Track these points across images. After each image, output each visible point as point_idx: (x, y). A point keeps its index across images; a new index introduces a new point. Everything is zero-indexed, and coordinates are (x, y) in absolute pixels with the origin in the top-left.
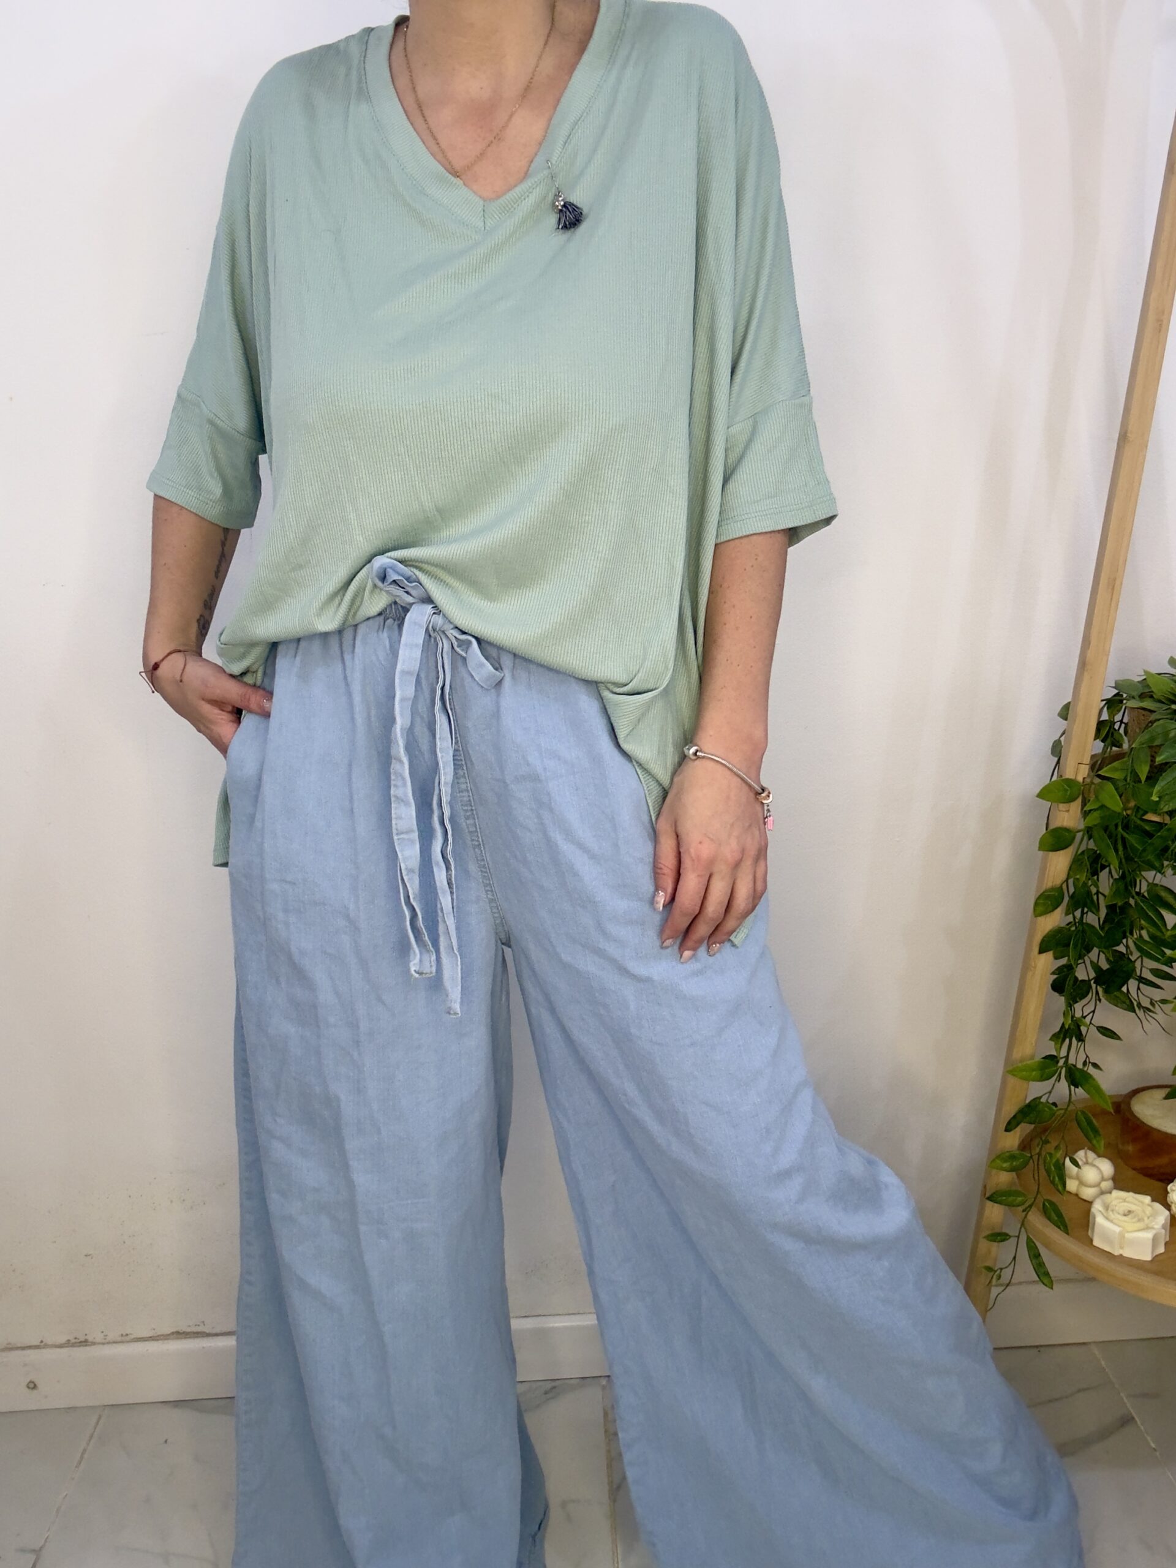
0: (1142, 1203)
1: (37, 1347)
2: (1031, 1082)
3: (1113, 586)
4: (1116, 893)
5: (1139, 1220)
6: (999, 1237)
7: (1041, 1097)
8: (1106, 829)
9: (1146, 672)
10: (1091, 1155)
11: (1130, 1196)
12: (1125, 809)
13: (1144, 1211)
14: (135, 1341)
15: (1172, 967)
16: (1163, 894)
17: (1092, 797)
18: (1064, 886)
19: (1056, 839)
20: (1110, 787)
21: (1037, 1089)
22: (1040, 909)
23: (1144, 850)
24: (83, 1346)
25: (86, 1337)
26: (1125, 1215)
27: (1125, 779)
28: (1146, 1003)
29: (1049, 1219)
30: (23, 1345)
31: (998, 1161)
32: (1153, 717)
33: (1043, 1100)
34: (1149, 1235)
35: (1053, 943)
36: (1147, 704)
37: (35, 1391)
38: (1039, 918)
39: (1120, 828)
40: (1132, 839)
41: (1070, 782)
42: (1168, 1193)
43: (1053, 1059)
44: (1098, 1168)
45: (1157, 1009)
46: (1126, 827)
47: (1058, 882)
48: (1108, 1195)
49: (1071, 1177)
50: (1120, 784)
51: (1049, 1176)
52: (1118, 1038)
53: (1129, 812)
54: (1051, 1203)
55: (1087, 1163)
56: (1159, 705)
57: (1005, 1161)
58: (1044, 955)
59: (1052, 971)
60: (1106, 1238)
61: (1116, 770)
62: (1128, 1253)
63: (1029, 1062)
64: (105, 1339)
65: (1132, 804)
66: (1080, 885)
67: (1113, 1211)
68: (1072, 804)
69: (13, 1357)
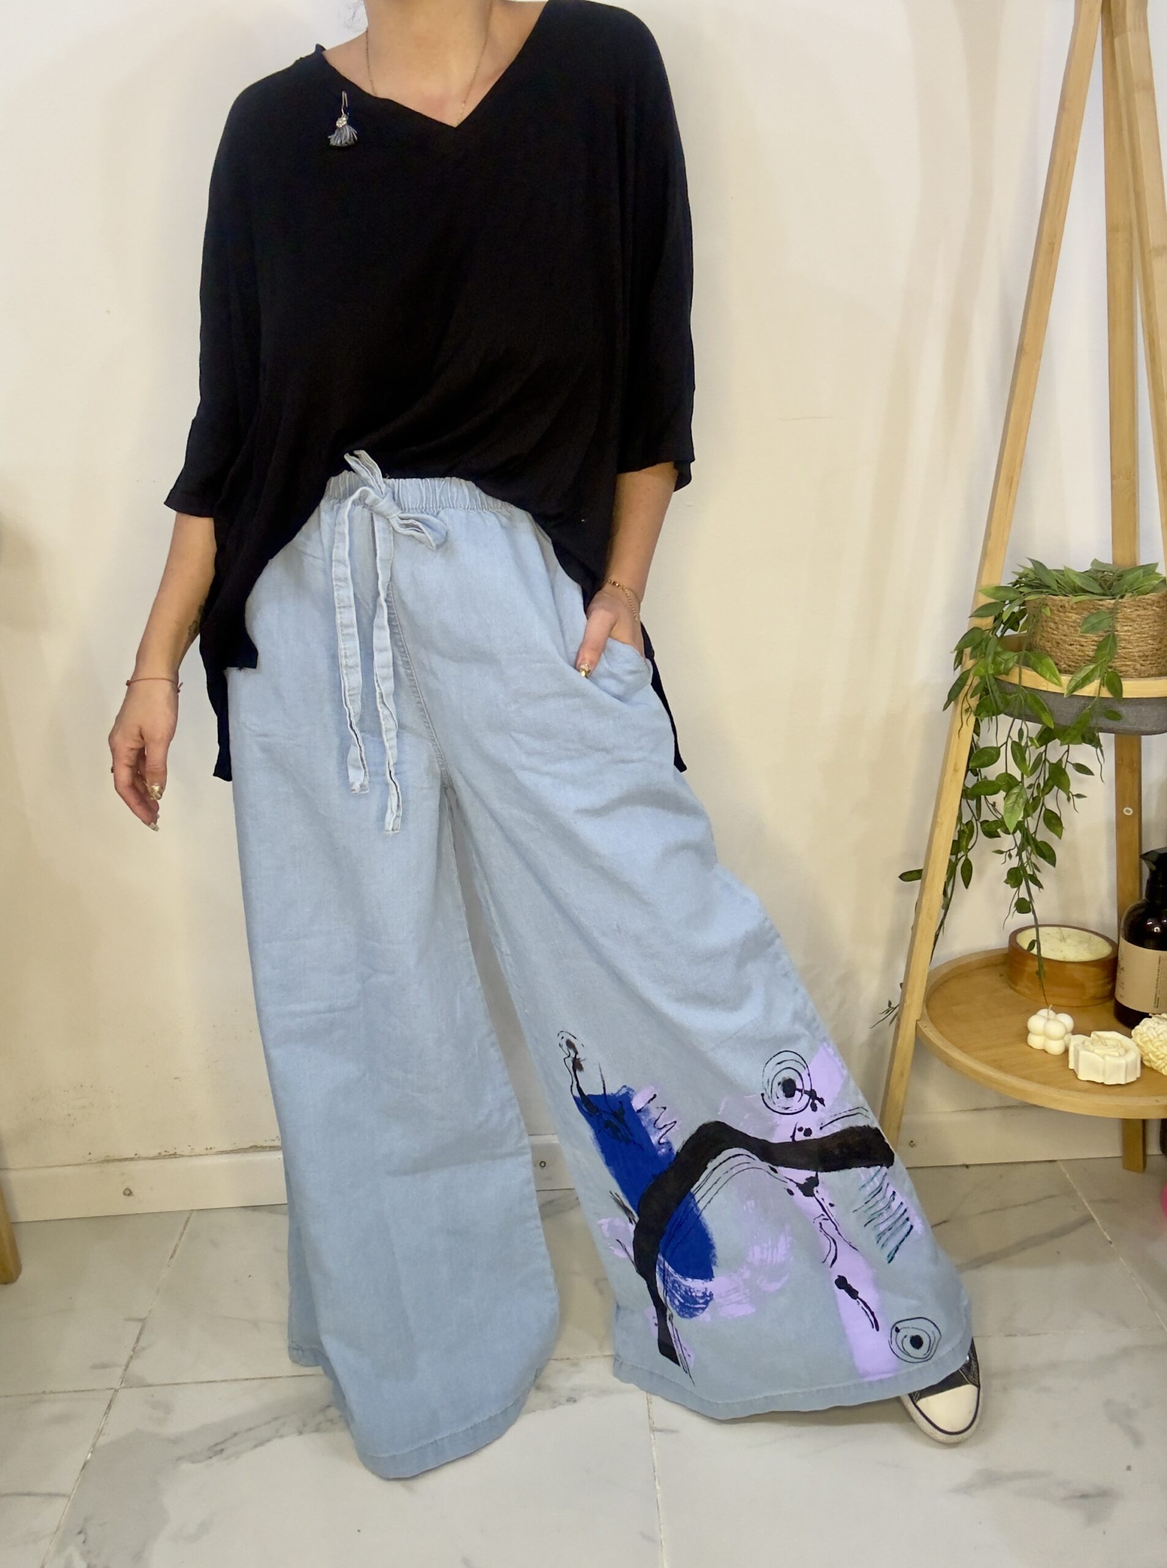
1: (132, 1159)
14: (218, 1154)
24: (173, 1158)
25: (176, 1151)
30: (120, 1158)
37: (130, 1198)
64: (192, 1152)
69: (111, 1168)
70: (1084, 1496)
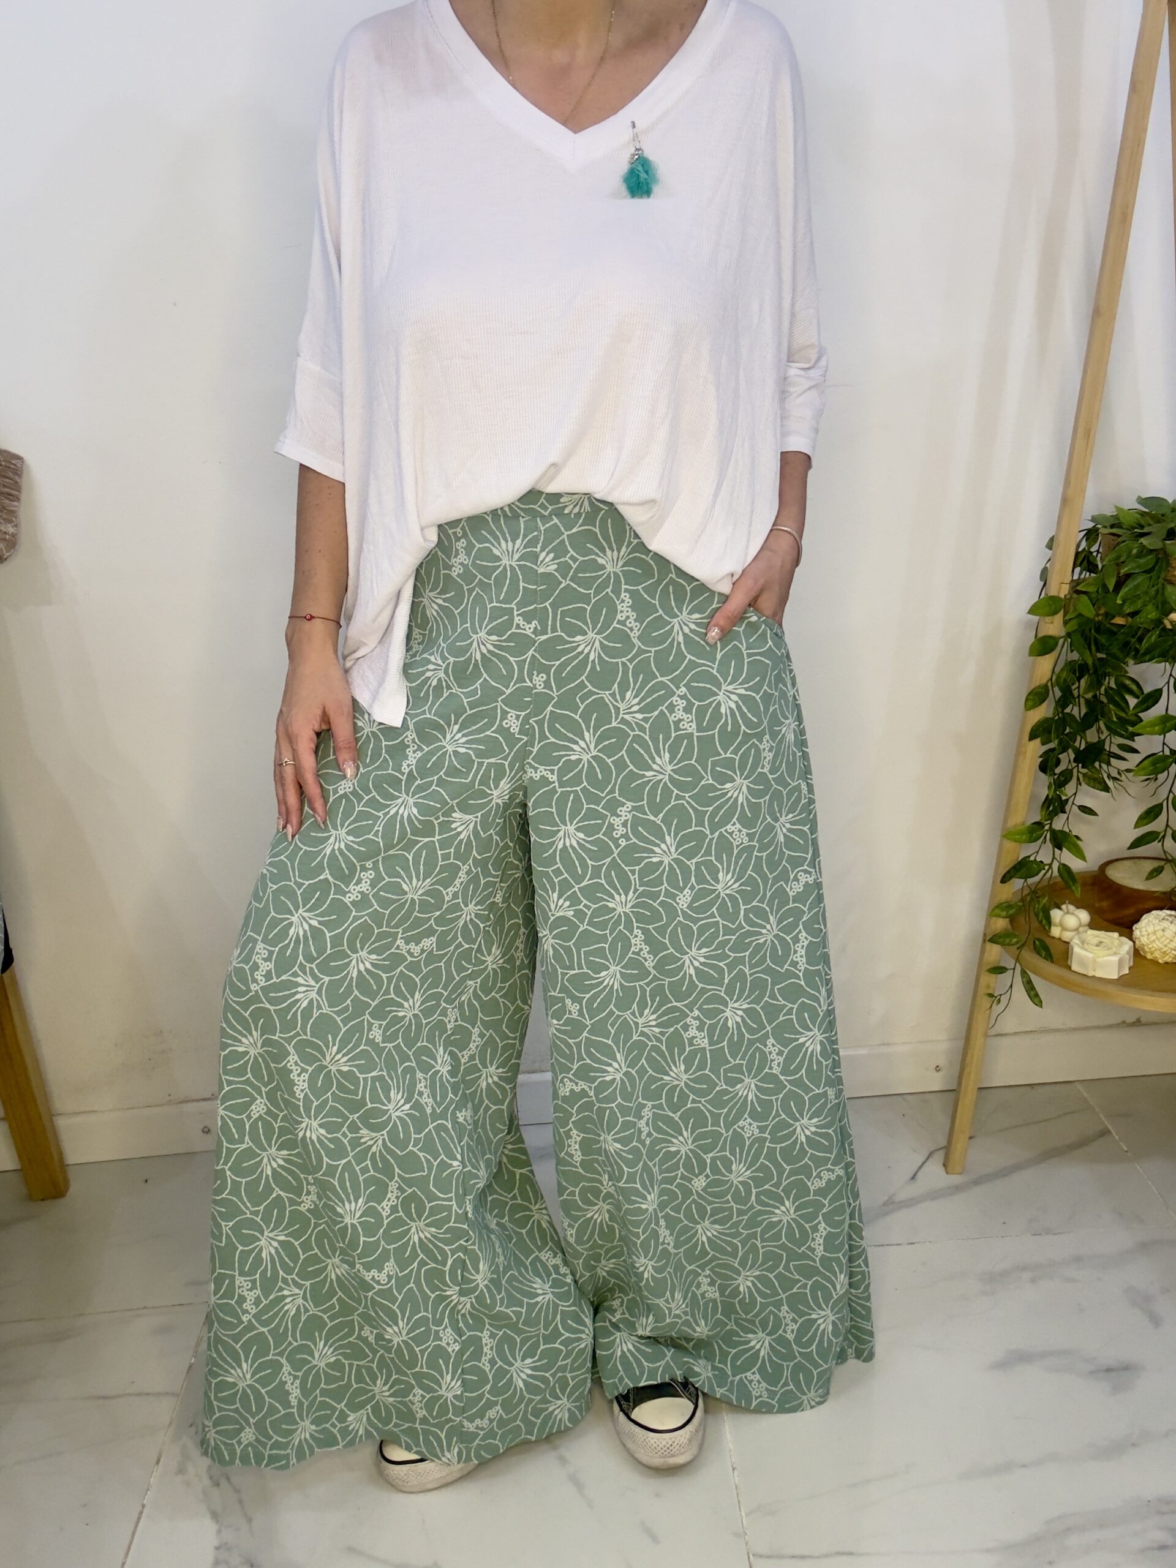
0: (1113, 938)
2: (1023, 845)
3: (1088, 434)
4: (1089, 688)
5: (1108, 949)
6: (999, 970)
7: (1029, 857)
8: (1083, 633)
9: (1116, 507)
10: (1071, 908)
11: (1102, 933)
12: (1098, 615)
13: (1112, 943)
15: (1134, 741)
16: (1128, 682)
17: (1071, 609)
18: (1049, 684)
19: (1043, 646)
20: (1084, 598)
21: (1027, 851)
22: (1030, 703)
23: (1111, 645)
26: (1097, 946)
27: (1097, 592)
28: (1114, 774)
29: (1041, 955)
30: (197, 1097)
31: (997, 911)
32: (1120, 539)
33: (1032, 858)
34: (1116, 958)
35: (1039, 731)
36: (1114, 531)
38: (1031, 713)
39: (1093, 631)
40: (1102, 639)
41: (1054, 599)
42: (1132, 931)
43: (1039, 825)
44: (1077, 916)
45: (1123, 778)
46: (1098, 630)
47: (1044, 681)
48: (1084, 936)
49: (1055, 925)
50: (1094, 596)
51: (1038, 918)
52: (1095, 814)
53: (1100, 618)
54: (1039, 940)
55: (1068, 913)
56: (1125, 531)
57: (1003, 910)
58: (1033, 742)
59: (1041, 753)
60: (1082, 962)
61: (1089, 585)
62: (1099, 974)
63: (1022, 827)
65: (1102, 611)
66: (1062, 681)
67: (1088, 944)
68: (1056, 616)
69: (190, 1107)
70: (1109, 1370)
